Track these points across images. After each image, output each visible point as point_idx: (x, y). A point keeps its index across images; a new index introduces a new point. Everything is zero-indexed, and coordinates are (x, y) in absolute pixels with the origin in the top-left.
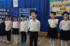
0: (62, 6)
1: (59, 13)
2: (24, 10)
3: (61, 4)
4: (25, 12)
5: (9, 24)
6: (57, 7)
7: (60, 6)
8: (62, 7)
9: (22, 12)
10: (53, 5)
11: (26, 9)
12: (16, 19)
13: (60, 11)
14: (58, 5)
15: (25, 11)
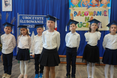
0: (88, 14)
1: (84, 25)
2: (26, 18)
3: (86, 12)
4: (28, 22)
5: (9, 40)
6: (81, 15)
7: (85, 14)
8: (88, 16)
9: (21, 21)
10: (75, 12)
11: (30, 16)
12: (24, 30)
13: (85, 22)
14: (83, 12)
15: (29, 20)
